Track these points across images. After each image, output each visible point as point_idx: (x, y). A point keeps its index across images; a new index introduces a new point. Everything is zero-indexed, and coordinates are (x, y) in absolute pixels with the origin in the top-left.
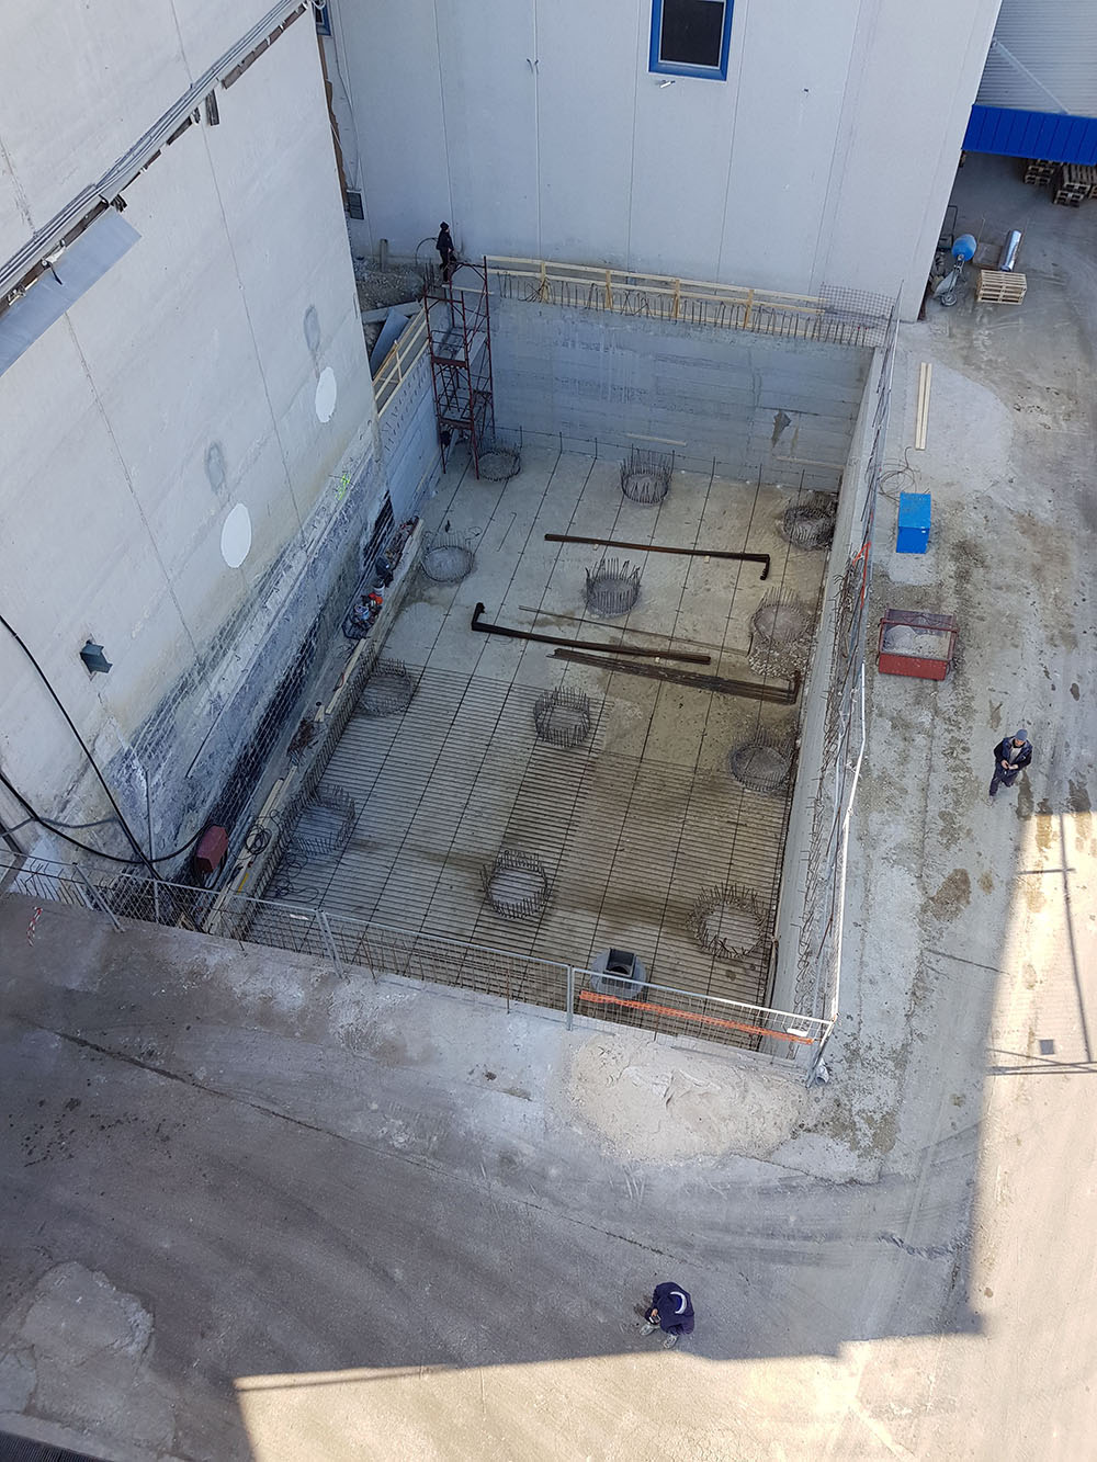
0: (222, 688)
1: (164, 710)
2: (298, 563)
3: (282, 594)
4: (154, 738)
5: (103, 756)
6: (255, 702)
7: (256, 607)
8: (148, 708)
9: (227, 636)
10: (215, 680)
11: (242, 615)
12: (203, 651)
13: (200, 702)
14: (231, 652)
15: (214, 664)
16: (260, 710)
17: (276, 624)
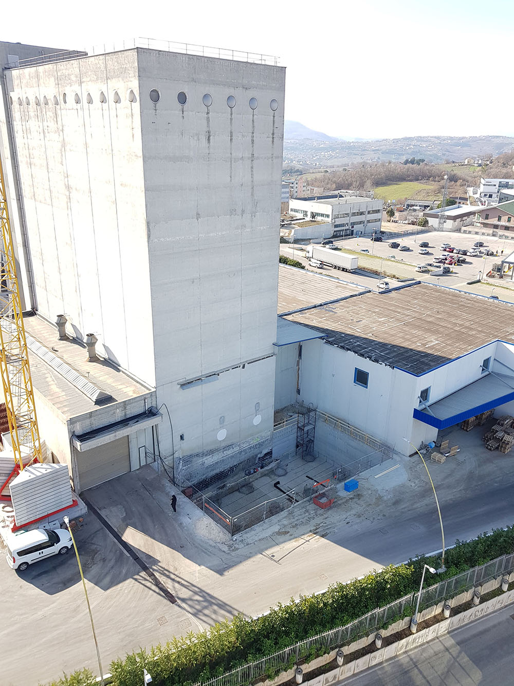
0: (206, 461)
1: (191, 456)
2: (237, 449)
3: (229, 452)
4: (188, 460)
5: (176, 455)
6: (213, 470)
7: (221, 451)
8: (189, 454)
9: (211, 452)
10: (205, 458)
11: (217, 450)
12: (205, 451)
13: (200, 461)
14: (211, 456)
15: (206, 455)
16: (214, 473)
17: (225, 458)
